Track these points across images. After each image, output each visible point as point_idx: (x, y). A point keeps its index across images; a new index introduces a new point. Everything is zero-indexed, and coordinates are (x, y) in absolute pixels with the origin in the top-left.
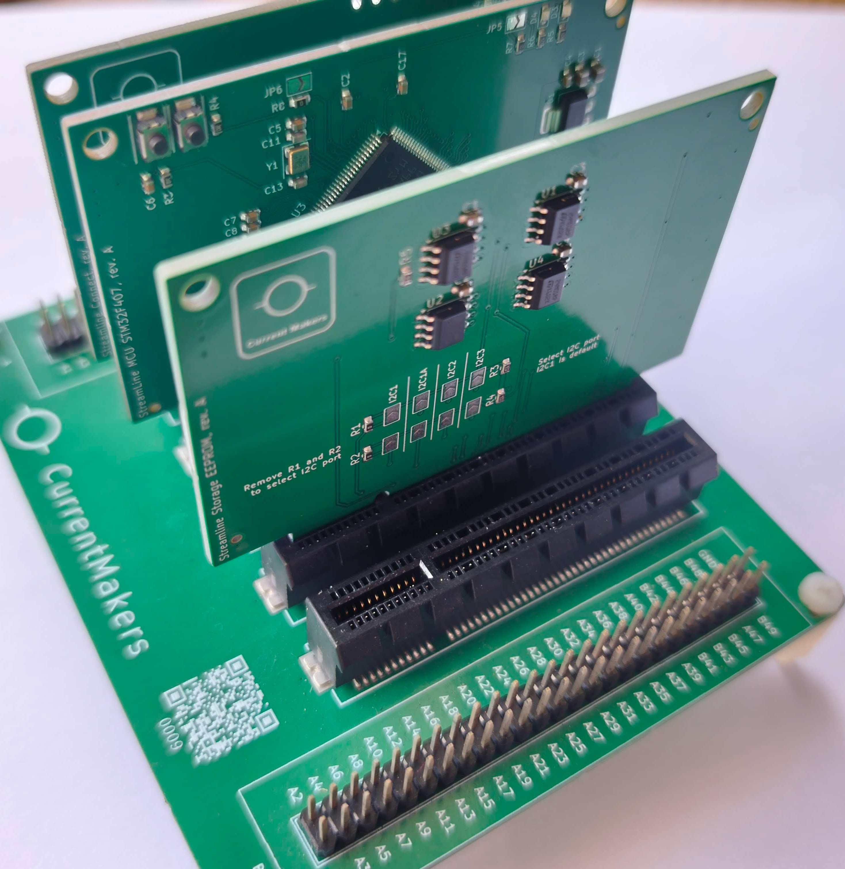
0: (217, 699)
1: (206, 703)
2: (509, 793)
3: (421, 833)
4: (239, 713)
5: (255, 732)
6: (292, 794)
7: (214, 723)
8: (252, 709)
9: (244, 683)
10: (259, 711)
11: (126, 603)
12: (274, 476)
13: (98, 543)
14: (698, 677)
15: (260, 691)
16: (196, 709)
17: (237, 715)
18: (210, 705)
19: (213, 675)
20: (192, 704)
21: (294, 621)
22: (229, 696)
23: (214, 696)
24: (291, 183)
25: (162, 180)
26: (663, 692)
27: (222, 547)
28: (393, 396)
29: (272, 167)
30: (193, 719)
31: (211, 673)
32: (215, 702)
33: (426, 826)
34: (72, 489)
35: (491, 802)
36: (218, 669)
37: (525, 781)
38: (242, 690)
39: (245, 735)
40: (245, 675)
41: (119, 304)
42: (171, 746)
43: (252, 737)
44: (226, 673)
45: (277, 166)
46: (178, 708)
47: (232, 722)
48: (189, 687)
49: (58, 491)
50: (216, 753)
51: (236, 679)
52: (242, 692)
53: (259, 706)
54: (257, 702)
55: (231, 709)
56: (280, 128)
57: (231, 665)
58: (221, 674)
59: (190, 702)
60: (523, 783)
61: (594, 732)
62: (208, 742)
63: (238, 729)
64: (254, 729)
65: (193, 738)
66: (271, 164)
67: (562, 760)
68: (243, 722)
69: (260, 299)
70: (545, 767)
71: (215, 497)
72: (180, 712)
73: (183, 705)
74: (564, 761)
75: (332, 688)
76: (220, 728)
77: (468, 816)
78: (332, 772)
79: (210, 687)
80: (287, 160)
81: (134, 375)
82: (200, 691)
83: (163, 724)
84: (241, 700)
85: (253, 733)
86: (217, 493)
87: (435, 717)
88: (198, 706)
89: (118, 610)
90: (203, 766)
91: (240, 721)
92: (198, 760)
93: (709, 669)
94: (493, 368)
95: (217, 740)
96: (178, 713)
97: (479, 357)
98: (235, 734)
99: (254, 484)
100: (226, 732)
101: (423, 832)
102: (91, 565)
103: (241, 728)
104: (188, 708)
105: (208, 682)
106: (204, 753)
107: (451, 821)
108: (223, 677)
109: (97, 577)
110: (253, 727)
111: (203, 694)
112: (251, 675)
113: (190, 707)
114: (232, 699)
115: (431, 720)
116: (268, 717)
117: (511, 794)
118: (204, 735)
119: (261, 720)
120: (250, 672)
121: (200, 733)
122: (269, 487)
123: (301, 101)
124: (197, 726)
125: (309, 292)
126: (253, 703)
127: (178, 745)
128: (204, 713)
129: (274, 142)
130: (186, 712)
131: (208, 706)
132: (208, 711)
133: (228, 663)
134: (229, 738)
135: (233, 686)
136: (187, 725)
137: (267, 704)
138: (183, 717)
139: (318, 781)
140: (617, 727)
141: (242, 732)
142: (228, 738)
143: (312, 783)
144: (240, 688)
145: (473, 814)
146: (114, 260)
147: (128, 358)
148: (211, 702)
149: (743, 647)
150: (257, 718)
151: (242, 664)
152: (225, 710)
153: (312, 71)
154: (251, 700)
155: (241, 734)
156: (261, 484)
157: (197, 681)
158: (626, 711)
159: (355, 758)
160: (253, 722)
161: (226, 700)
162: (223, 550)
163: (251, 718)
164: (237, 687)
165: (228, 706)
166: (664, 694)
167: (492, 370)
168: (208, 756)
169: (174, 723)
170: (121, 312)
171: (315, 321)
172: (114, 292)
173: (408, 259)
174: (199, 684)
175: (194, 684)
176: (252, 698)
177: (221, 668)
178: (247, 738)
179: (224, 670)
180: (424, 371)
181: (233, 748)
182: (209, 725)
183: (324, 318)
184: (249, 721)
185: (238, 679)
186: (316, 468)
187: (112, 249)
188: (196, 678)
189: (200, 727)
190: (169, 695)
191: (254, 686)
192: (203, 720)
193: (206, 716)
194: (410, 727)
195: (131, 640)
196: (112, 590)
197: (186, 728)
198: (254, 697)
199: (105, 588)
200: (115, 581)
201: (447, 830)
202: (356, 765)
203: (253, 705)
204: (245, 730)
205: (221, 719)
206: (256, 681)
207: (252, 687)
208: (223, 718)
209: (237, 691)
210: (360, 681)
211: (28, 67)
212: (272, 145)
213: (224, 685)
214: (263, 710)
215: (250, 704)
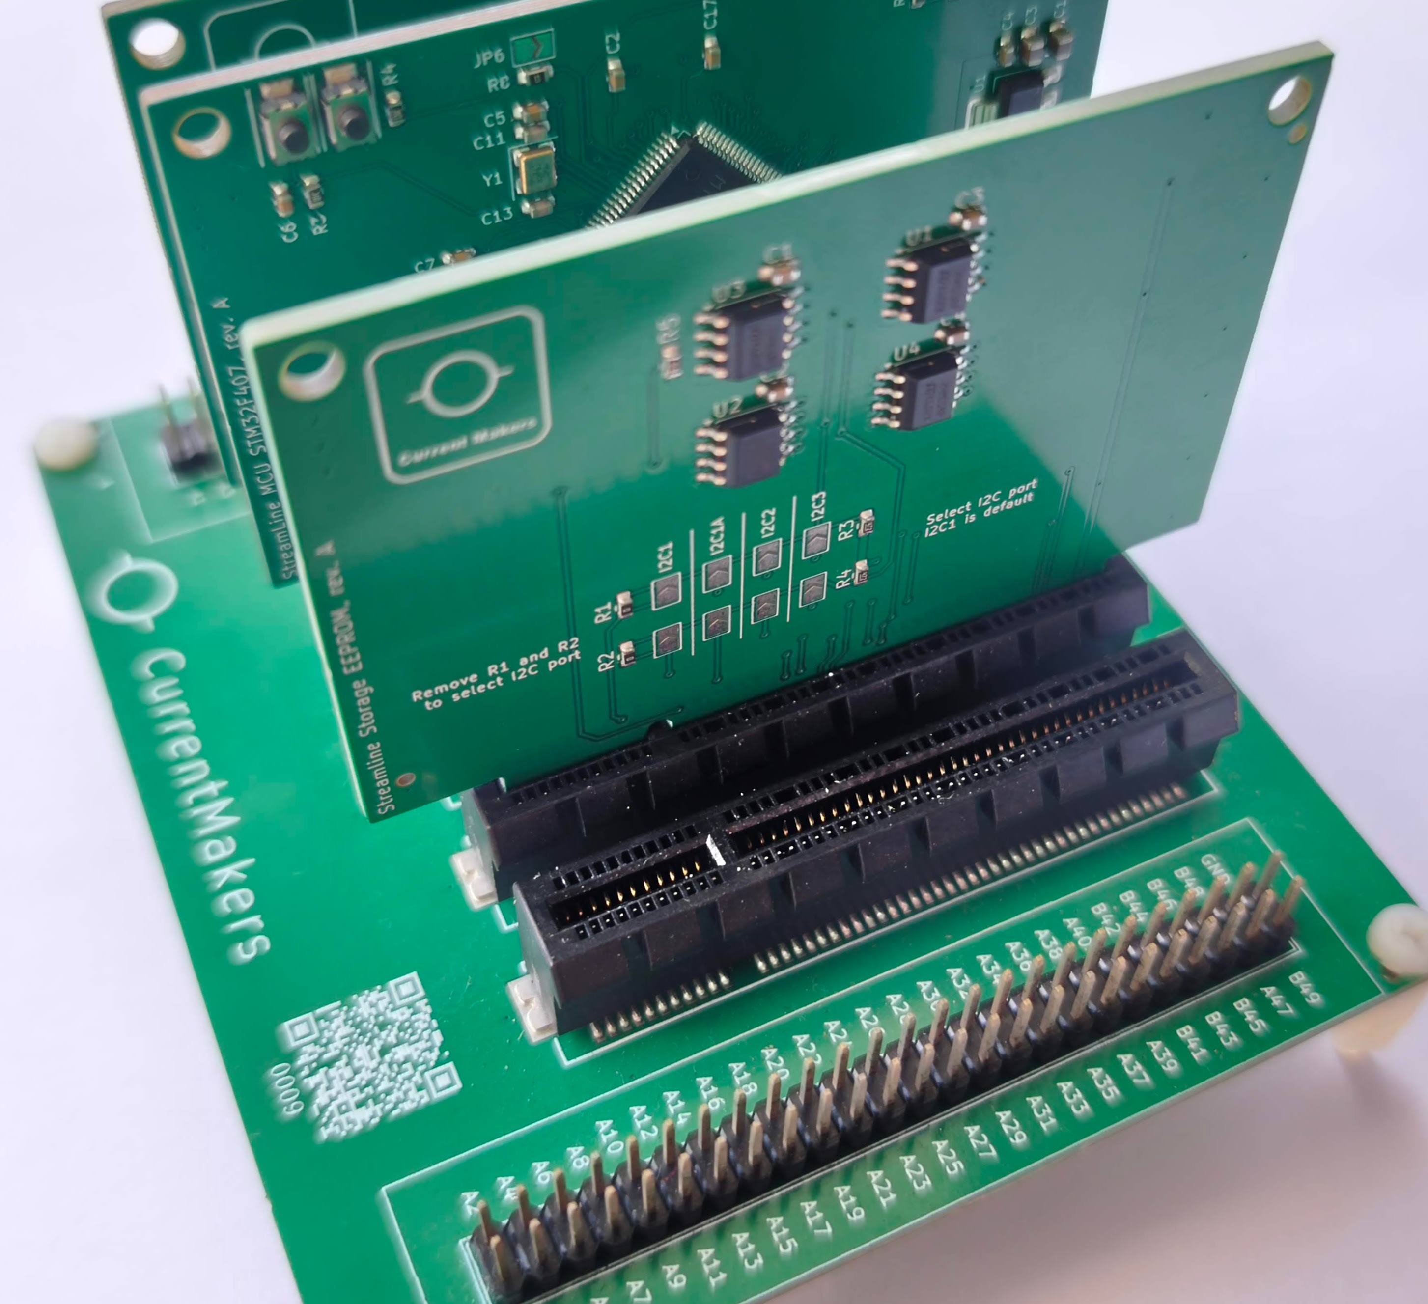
0: (366, 1040)
1: (349, 1044)
2: (824, 1231)
3: (670, 1283)
4: (400, 1065)
5: (422, 1097)
6: (467, 1202)
7: (358, 1077)
8: (421, 1060)
9: (413, 1018)
10: (432, 1064)
11: (243, 876)
12: (464, 679)
13: (211, 777)
14: (1172, 1065)
15: (438, 1032)
16: (332, 1052)
17: (395, 1067)
18: (355, 1048)
19: (365, 1001)
20: (326, 1045)
21: (508, 923)
22: (388, 1035)
23: (363, 1034)
24: (526, 207)
25: (306, 195)
26: (1109, 1086)
27: (381, 792)
28: (665, 562)
29: (493, 180)
30: (325, 1068)
31: (364, 997)
32: (364, 1044)
33: (680, 1272)
34: (183, 689)
35: (792, 1243)
36: (376, 992)
37: (854, 1214)
38: (408, 1028)
39: (404, 1101)
40: (418, 1004)
41: (243, 391)
42: (285, 1108)
43: (415, 1105)
44: (387, 1000)
45: (501, 179)
46: (304, 1048)
47: (386, 1078)
48: (325, 1017)
49: (160, 692)
50: (355, 1125)
51: (401, 1010)
52: (410, 1031)
53: (434, 1056)
54: (430, 1049)
55: (387, 1057)
56: (503, 117)
57: (397, 986)
58: (379, 1000)
59: (324, 1041)
60: (849, 1216)
61: (982, 1143)
62: (344, 1107)
63: (395, 1090)
64: (420, 1093)
65: (321, 1098)
66: (491, 176)
67: (920, 1184)
68: (404, 1079)
69: (417, 386)
70: (890, 1194)
71: (363, 707)
72: (307, 1055)
73: (313, 1044)
74: (923, 1187)
75: (555, 1036)
76: (367, 1086)
77: (751, 1263)
78: (537, 1172)
79: (358, 1019)
80: (516, 170)
81: (272, 508)
82: (342, 1024)
83: (276, 1072)
84: (406, 1044)
85: (417, 1099)
86: (365, 701)
87: (717, 1097)
88: (336, 1049)
89: (229, 886)
90: (331, 1142)
91: (400, 1078)
92: (324, 1134)
93: (1193, 1053)
94: (844, 526)
95: (360, 1104)
96: (302, 1057)
97: (817, 505)
98: (388, 1098)
99: (430, 691)
100: (374, 1094)
101: (673, 1282)
102: (196, 812)
103: (399, 1089)
104: (319, 1049)
105: (356, 1012)
106: (335, 1125)
107: (721, 1269)
108: (382, 1005)
109: (202, 832)
110: (419, 1089)
111: (346, 1030)
112: (427, 1005)
113: (323, 1049)
114: (392, 1042)
115: (711, 1101)
116: (446, 1074)
117: (827, 1233)
118: (340, 1096)
119: (433, 1078)
120: (426, 1001)
121: (333, 1092)
122: (456, 697)
123: (536, 75)
124: (330, 1081)
125: (502, 380)
126: (425, 1051)
127: (296, 1107)
128: (344, 1059)
129: (495, 140)
130: (316, 1056)
131: (351, 1050)
132: (350, 1057)
133: (392, 983)
134: (379, 1103)
135: (396, 1021)
136: (314, 1077)
137: (447, 1053)
138: (309, 1064)
139: (512, 1185)
140: (1021, 1137)
141: (401, 1095)
142: (376, 1103)
143: (502, 1187)
144: (407, 1024)
145: (760, 1261)
146: (232, 320)
147: (261, 479)
148: (358, 1044)
149: (1257, 1022)
150: (428, 1075)
151: (414, 986)
152: (378, 1059)
153: (554, 27)
154: (422, 1045)
155: (398, 1098)
156: (441, 691)
157: (340, 1008)
158: (1040, 1112)
159: (578, 1152)
160: (420, 1081)
161: (381, 1042)
162: (384, 796)
163: (418, 1074)
164: (402, 1023)
165: (383, 1051)
166: (1110, 1089)
167: (843, 528)
168: (342, 1129)
169: (294, 1072)
170: (245, 406)
171: (515, 428)
172: (234, 371)
173: (672, 335)
174: (342, 1013)
175: (334, 1013)
176: (423, 1042)
177: (381, 991)
178: (407, 1106)
179: (384, 993)
180: (719, 522)
181: (383, 1119)
182: (349, 1080)
183: (532, 423)
184: (414, 1079)
185: (404, 1009)
186: (536, 672)
187: (227, 303)
188: (338, 1003)
189: (335, 1082)
190: (292, 1027)
191: (430, 1023)
192: (341, 1070)
193: (347, 1064)
194: (675, 1110)
195: (244, 935)
196: (223, 853)
197: (311, 1082)
198: (427, 1041)
199: (213, 851)
200: (230, 839)
201: (713, 1282)
202: (578, 1163)
203: (424, 1054)
204: (406, 1093)
205: (369, 1071)
206: (433, 1016)
207: (426, 1025)
208: (373, 1071)
209: (400, 1029)
210: (602, 1028)
211: (104, 8)
212: (490, 145)
213: (381, 1018)
214: (438, 1063)
215: (418, 1052)
